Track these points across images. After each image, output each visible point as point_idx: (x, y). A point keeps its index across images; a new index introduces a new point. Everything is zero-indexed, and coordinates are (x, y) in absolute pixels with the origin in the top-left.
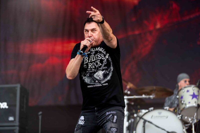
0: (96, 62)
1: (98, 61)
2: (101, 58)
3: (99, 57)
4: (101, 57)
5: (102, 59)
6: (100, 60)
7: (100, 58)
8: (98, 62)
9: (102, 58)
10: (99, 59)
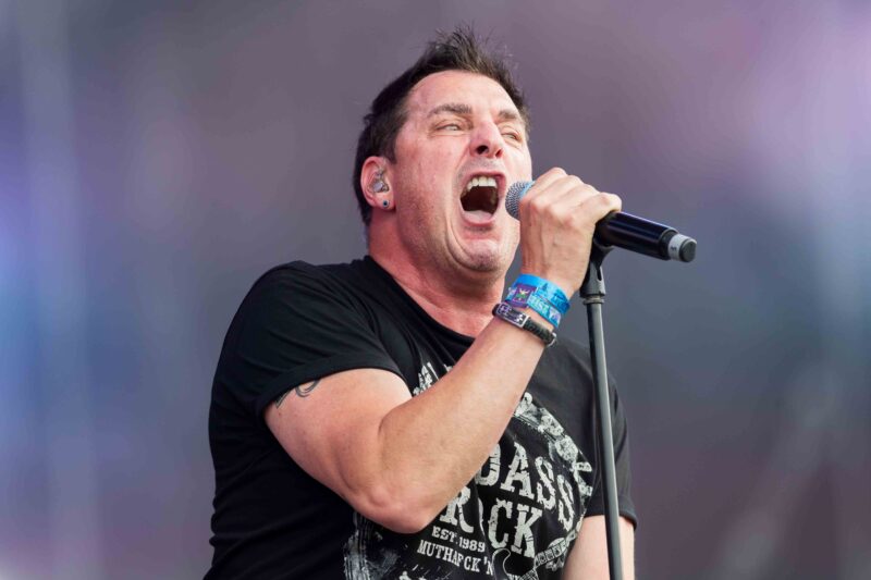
0: (508, 506)
1: (529, 515)
2: (555, 510)
3: (546, 494)
4: (558, 496)
5: (561, 517)
6: (546, 512)
7: (550, 504)
8: (522, 517)
9: (561, 510)
10: (540, 506)
